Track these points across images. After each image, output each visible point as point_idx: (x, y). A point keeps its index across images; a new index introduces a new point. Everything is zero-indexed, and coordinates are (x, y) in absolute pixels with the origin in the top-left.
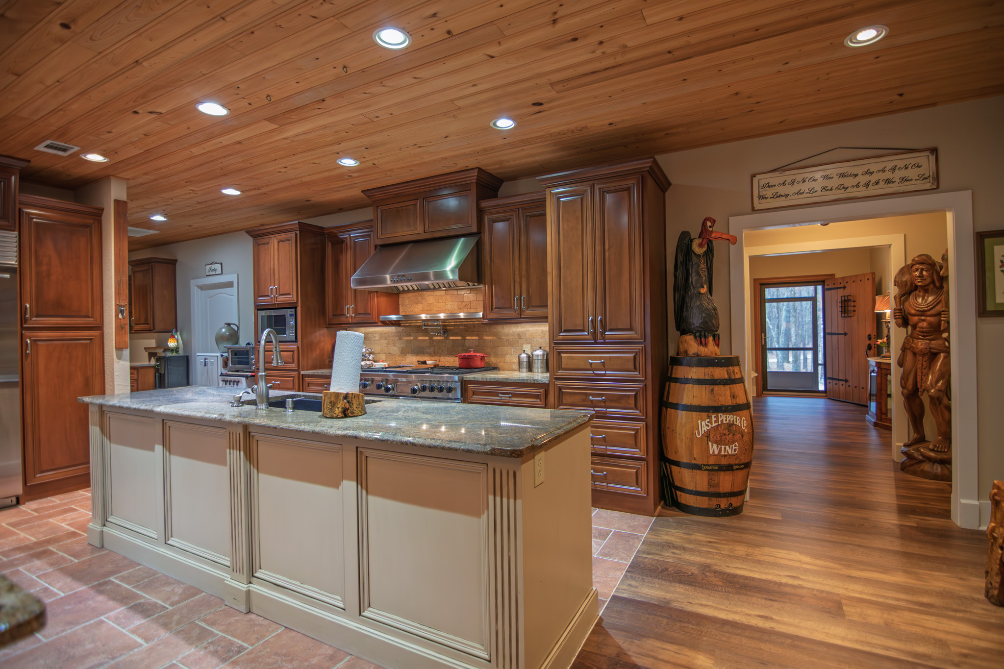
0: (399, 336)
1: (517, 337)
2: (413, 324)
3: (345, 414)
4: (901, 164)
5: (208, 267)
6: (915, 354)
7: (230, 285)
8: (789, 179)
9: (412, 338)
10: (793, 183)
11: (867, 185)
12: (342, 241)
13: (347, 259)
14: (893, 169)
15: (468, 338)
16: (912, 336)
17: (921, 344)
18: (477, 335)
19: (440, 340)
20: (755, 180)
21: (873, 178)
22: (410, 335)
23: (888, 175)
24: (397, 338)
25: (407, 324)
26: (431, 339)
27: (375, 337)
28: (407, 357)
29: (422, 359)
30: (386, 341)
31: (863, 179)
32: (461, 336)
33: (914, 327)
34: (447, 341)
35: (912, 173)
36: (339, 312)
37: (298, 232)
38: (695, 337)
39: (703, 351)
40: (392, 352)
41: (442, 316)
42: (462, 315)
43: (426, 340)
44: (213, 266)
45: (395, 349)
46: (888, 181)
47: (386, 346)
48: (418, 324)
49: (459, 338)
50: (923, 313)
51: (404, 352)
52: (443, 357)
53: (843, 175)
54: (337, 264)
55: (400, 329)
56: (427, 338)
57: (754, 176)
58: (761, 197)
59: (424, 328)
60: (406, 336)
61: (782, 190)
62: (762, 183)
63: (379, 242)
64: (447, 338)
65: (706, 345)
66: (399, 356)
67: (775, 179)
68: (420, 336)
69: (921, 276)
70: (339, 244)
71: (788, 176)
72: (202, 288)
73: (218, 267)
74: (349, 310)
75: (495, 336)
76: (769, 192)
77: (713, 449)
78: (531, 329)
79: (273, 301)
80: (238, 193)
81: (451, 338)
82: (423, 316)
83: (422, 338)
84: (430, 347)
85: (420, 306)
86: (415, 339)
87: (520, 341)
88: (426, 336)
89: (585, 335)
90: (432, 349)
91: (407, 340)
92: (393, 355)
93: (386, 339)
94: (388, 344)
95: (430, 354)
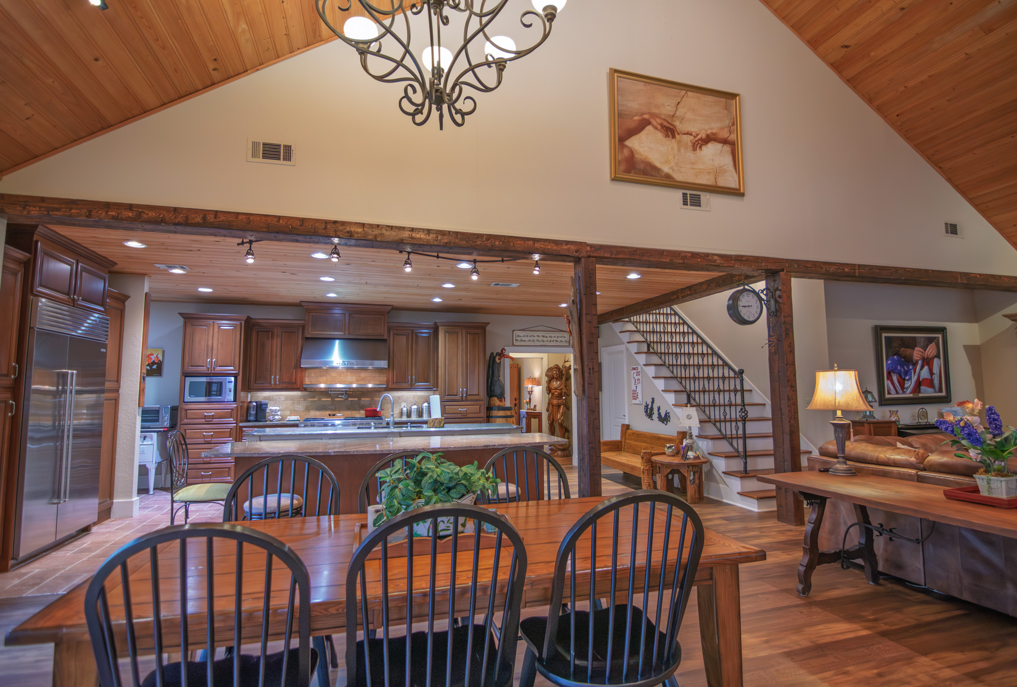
0: (304, 397)
4: (560, 335)
6: (553, 406)
8: (526, 335)
10: (527, 336)
11: (550, 341)
12: (269, 330)
14: (558, 337)
16: (551, 398)
17: (555, 402)
19: (340, 401)
20: (514, 333)
21: (552, 339)
22: (314, 397)
23: (556, 339)
26: (333, 400)
27: (280, 399)
28: (310, 412)
30: (291, 402)
31: (549, 339)
32: (358, 398)
33: (553, 394)
34: (346, 401)
35: (563, 339)
36: (262, 380)
37: (243, 322)
38: (498, 398)
39: (501, 404)
40: (296, 409)
41: (340, 386)
42: (370, 386)
45: (300, 407)
46: (557, 341)
47: (291, 405)
49: (356, 399)
50: (556, 389)
51: (308, 409)
53: (543, 336)
57: (514, 331)
60: (311, 398)
62: (517, 334)
63: (309, 336)
64: (346, 399)
65: (502, 401)
66: (304, 412)
67: (521, 333)
69: (556, 373)
71: (526, 333)
74: (275, 379)
75: (383, 398)
76: (519, 339)
78: (407, 394)
79: (210, 370)
81: (350, 399)
82: (324, 385)
83: (325, 399)
84: (332, 405)
85: (324, 378)
86: (319, 400)
87: (400, 401)
88: (329, 398)
89: (457, 398)
90: (334, 406)
91: (312, 401)
92: (297, 411)
93: (291, 400)
94: (293, 404)
95: (331, 410)
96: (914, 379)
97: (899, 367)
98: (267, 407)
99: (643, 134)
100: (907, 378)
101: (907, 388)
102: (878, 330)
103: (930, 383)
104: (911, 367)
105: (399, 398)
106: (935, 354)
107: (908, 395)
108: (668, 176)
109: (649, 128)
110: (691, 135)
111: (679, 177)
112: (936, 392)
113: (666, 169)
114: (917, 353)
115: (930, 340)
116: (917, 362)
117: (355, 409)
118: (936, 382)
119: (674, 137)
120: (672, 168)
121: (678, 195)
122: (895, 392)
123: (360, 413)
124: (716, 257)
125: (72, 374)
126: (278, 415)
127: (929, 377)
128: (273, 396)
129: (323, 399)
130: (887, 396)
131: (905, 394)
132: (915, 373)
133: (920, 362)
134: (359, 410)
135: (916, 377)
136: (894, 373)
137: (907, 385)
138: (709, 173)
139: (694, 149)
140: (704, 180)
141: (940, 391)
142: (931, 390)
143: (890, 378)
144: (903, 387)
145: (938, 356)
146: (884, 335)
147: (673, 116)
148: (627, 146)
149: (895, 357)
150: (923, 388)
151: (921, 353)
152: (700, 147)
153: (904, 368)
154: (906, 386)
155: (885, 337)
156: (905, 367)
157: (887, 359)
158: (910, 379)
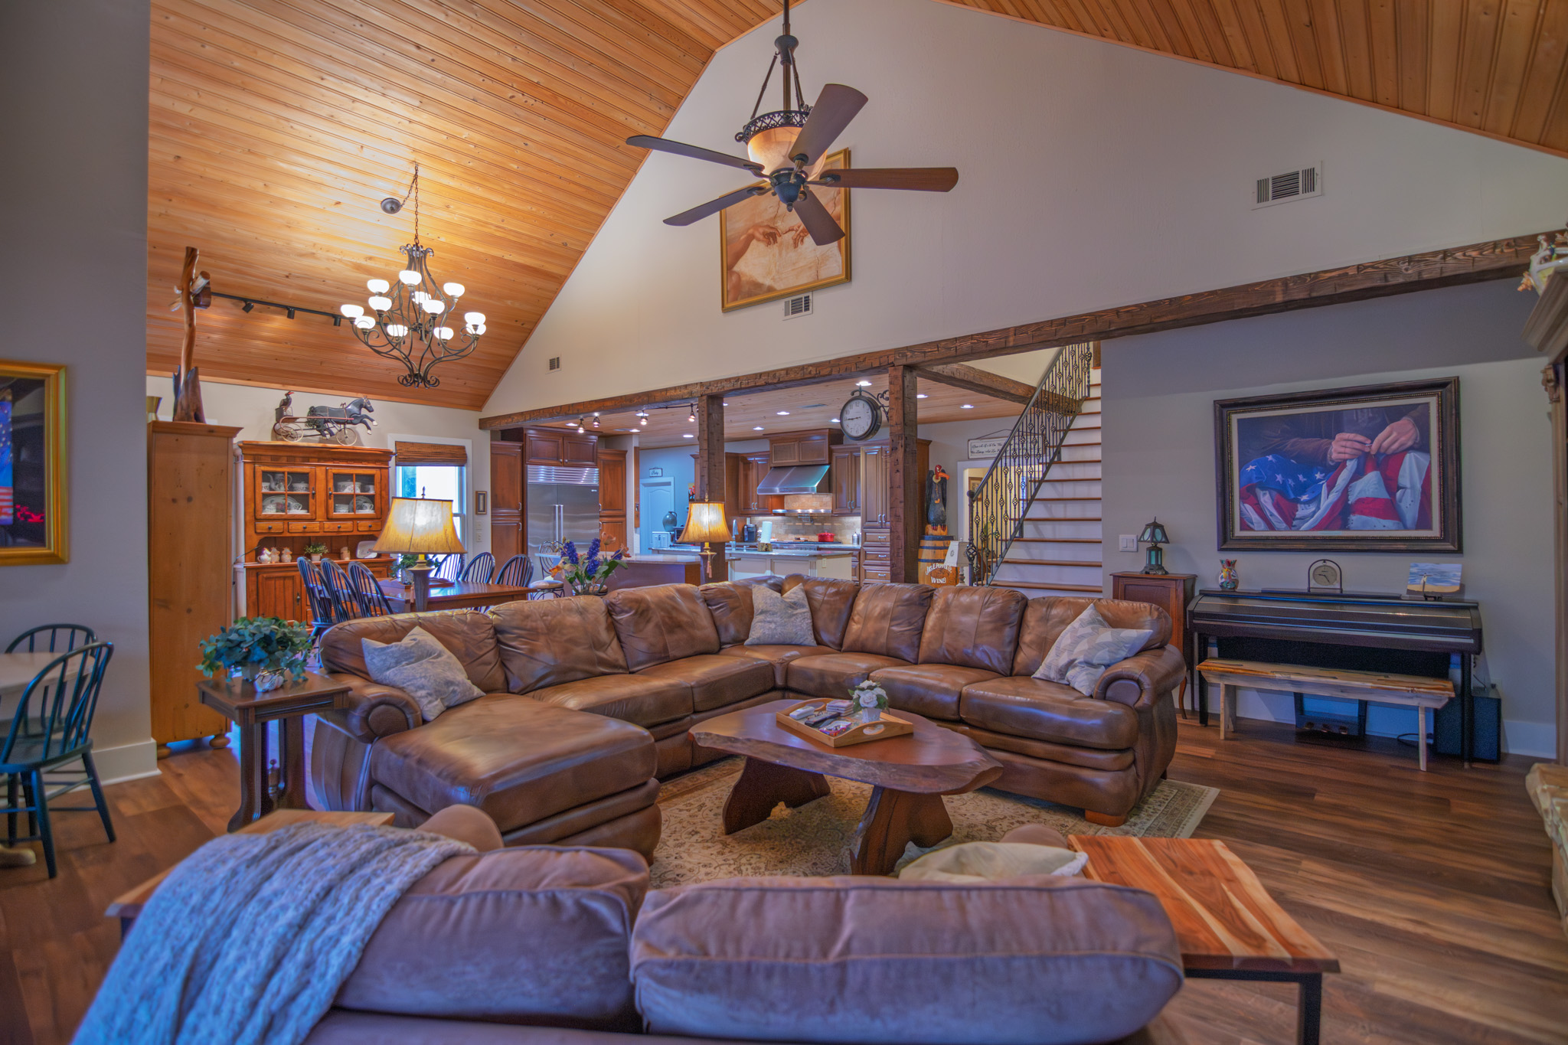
0: (784, 522)
1: (853, 524)
2: (793, 515)
3: (766, 550)
5: (651, 471)
7: (669, 484)
8: (985, 444)
9: (792, 524)
10: (986, 446)
12: (749, 463)
13: (753, 475)
15: (824, 524)
18: (829, 522)
19: (808, 525)
20: (970, 443)
22: (790, 522)
24: (783, 524)
25: (789, 515)
26: (804, 525)
28: (789, 535)
29: (798, 537)
30: (776, 526)
32: (820, 523)
34: (813, 526)
36: (747, 506)
38: (932, 526)
39: (935, 533)
40: (778, 533)
41: (811, 511)
42: (822, 511)
43: (800, 525)
44: (656, 471)
45: (781, 531)
48: (796, 515)
51: (787, 533)
52: (810, 534)
54: (746, 477)
57: (969, 440)
58: (972, 452)
59: (799, 518)
60: (788, 523)
61: (981, 449)
62: (973, 444)
63: (772, 465)
64: (813, 524)
65: (936, 530)
67: (978, 443)
68: (797, 523)
70: (747, 464)
71: (984, 442)
72: (646, 485)
73: (659, 471)
74: (754, 505)
75: (839, 523)
76: (975, 450)
77: (933, 580)
78: (853, 520)
80: (692, 436)
81: (815, 524)
82: (799, 511)
88: (800, 522)
89: (877, 524)
96: (1327, 500)
97: (1279, 478)
99: (748, 255)
100: (1305, 498)
101: (1304, 519)
102: (1224, 408)
103: (1388, 508)
104: (1318, 476)
106: (1410, 443)
107: (1304, 531)
108: (770, 289)
109: (754, 242)
110: (793, 230)
111: (780, 286)
112: (1406, 528)
113: (768, 282)
114: (1342, 446)
115: (1395, 414)
116: (1341, 465)
118: (1408, 504)
119: (775, 241)
120: (773, 279)
121: (779, 307)
122: (1263, 525)
124: (811, 368)
125: (559, 507)
127: (1384, 495)
130: (1238, 533)
131: (1298, 530)
132: (1330, 487)
133: (1351, 465)
135: (1334, 496)
136: (1263, 489)
137: (1301, 511)
138: (810, 268)
139: (796, 245)
140: (805, 279)
141: (1424, 522)
142: (1389, 523)
143: (1249, 495)
144: (1289, 519)
145: (1422, 447)
146: (1235, 418)
147: (775, 217)
148: (735, 272)
149: (1270, 458)
150: (1355, 519)
151: (1358, 446)
152: (802, 241)
153: (1296, 479)
154: (1299, 513)
155: (1239, 421)
156: (1301, 477)
157: (1243, 464)
158: (1316, 499)
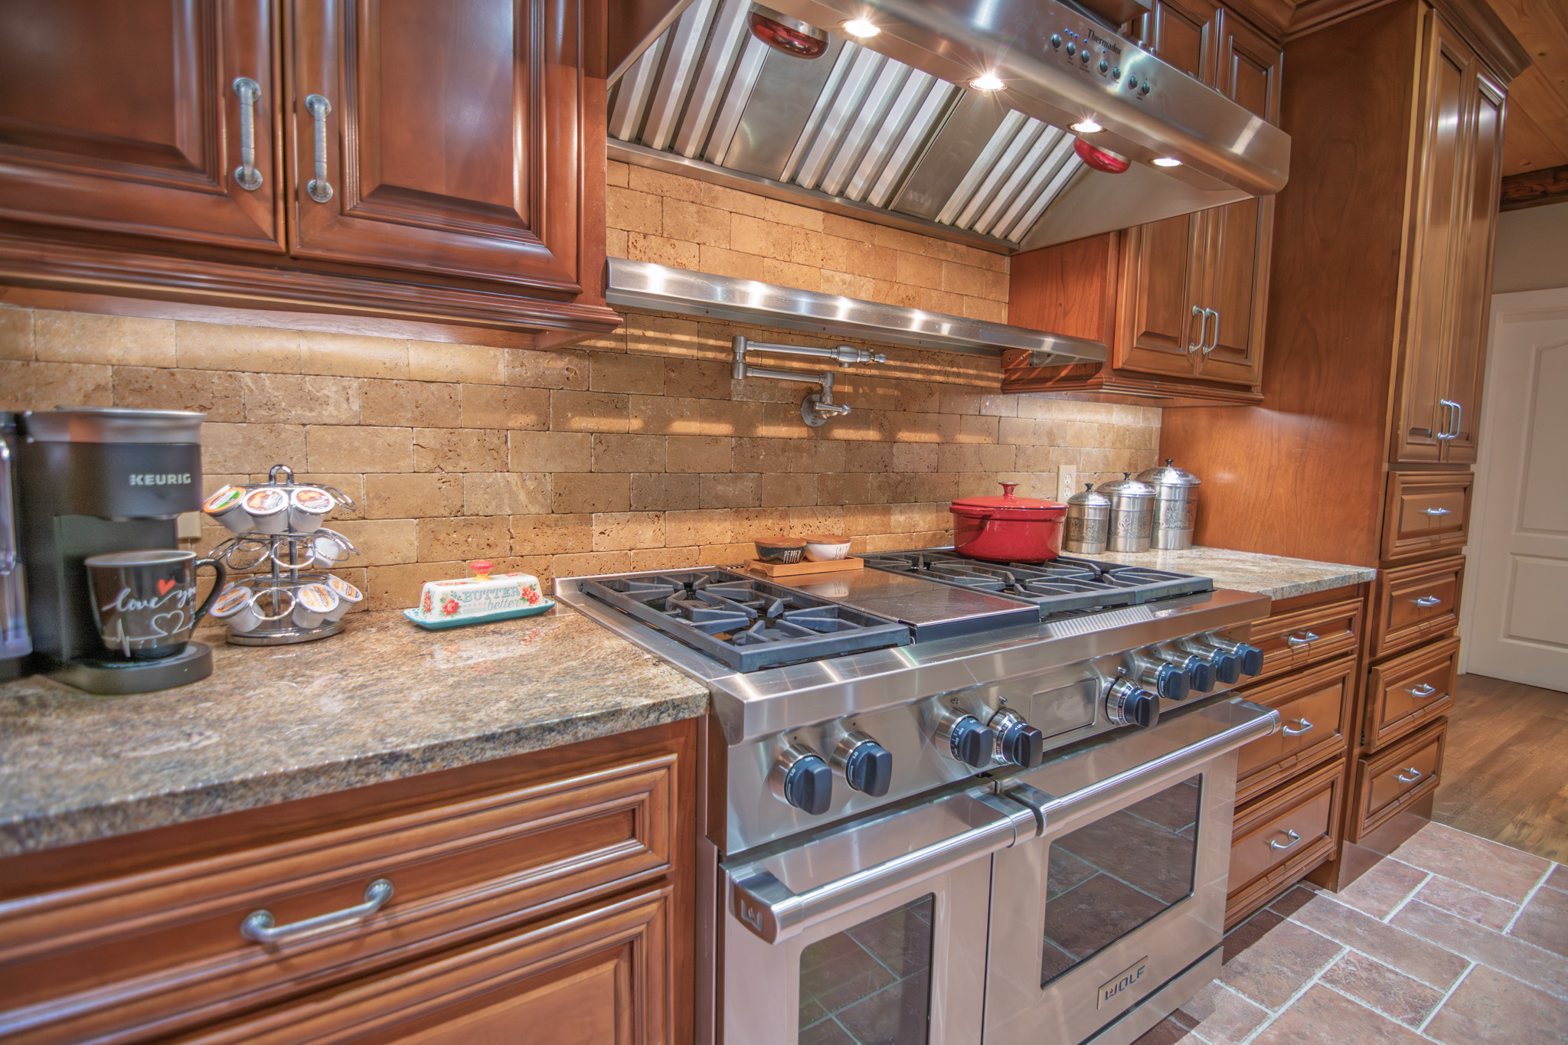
1: (1045, 441)
2: (643, 347)
9: (635, 424)
15: (904, 436)
18: (937, 428)
22: (616, 406)
24: (530, 419)
26: (745, 434)
27: (313, 401)
28: (596, 529)
32: (881, 427)
34: (823, 447)
40: (477, 502)
43: (715, 439)
47: (427, 463)
48: (673, 350)
49: (872, 435)
52: (802, 516)
55: (557, 365)
56: (723, 429)
60: (588, 410)
66: (539, 525)
68: (682, 417)
75: (988, 432)
78: (1079, 417)
83: (694, 427)
84: (736, 476)
85: (688, 252)
86: (657, 426)
87: (1054, 454)
88: (718, 418)
90: (748, 484)
91: (599, 434)
92: (488, 521)
93: (425, 419)
94: (449, 452)
95: (738, 509)
98: (190, 499)
105: (1052, 435)
117: (864, 505)
123: (887, 530)
126: (317, 574)
128: (231, 371)
129: (680, 427)
134: (887, 511)
